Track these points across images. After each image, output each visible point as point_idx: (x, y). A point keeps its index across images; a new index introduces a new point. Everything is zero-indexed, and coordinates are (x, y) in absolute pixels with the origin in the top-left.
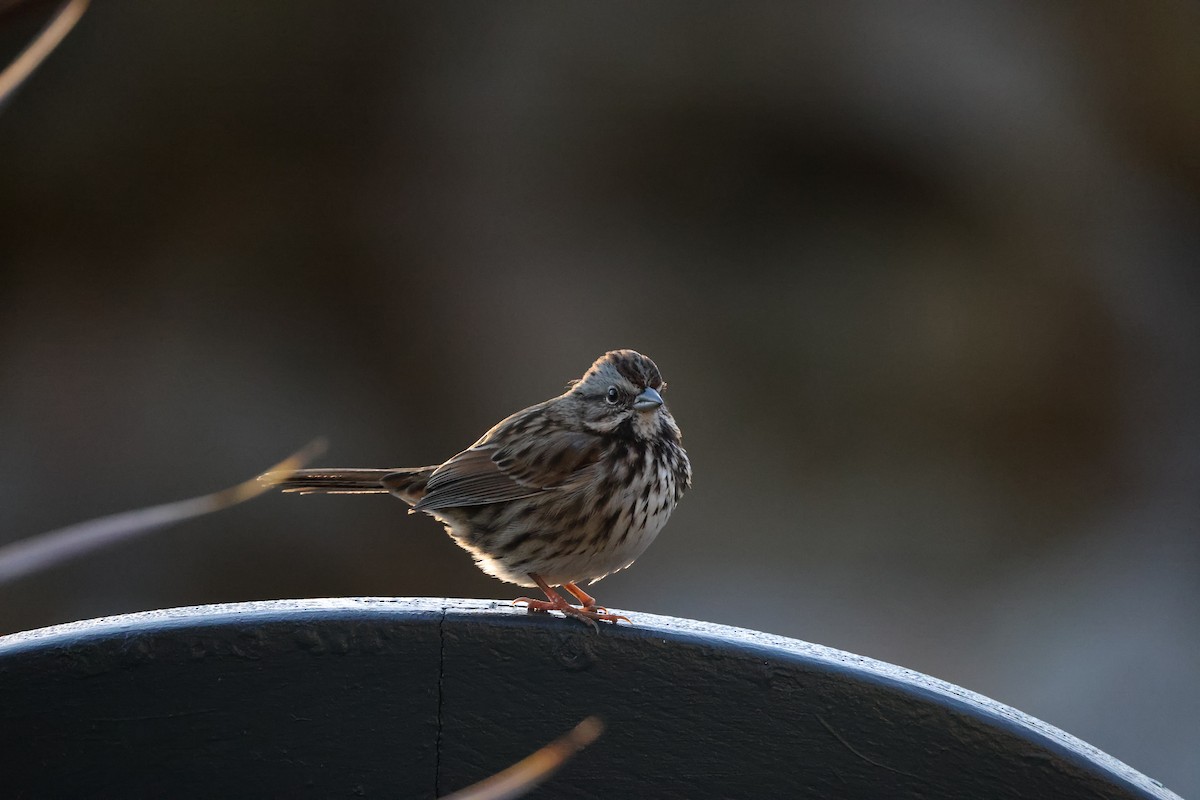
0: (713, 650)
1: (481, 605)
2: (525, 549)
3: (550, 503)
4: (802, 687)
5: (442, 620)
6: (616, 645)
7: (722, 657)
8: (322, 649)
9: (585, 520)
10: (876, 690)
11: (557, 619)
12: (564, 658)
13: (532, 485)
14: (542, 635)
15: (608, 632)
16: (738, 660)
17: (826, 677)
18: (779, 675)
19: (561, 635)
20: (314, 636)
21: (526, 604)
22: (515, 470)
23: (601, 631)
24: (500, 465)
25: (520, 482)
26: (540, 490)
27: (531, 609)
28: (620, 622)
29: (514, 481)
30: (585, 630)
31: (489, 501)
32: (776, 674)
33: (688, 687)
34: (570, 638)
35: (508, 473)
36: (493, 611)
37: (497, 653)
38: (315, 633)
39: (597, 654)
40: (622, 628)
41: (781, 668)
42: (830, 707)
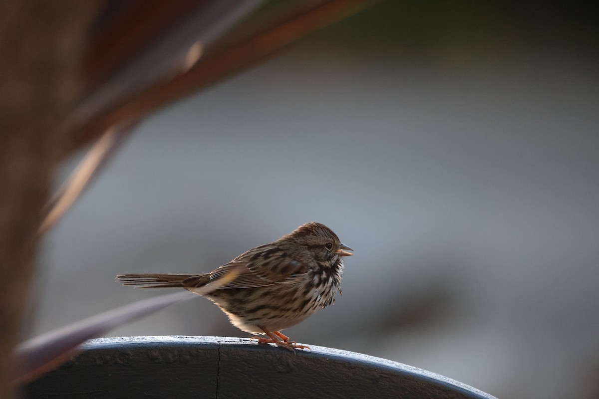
0: (351, 364)
1: (235, 340)
2: (260, 313)
3: (279, 290)
4: (393, 382)
5: (219, 347)
6: (304, 361)
7: (354, 368)
8: (161, 361)
9: (295, 299)
10: (429, 384)
11: (274, 347)
12: (278, 367)
13: (269, 281)
14: (268, 355)
15: (299, 354)
16: (362, 369)
17: (405, 378)
18: (383, 377)
19: (277, 355)
20: (156, 354)
21: (258, 340)
22: (259, 272)
23: (297, 354)
24: (251, 269)
25: (262, 278)
26: (273, 283)
27: (259, 342)
28: (305, 349)
29: (258, 277)
30: (289, 353)
31: (245, 287)
32: (381, 376)
33: (338, 382)
34: (282, 357)
35: (256, 274)
36: (241, 343)
37: (246, 364)
38: (157, 353)
39: (294, 365)
40: (306, 352)
41: (384, 373)
42: (406, 393)
